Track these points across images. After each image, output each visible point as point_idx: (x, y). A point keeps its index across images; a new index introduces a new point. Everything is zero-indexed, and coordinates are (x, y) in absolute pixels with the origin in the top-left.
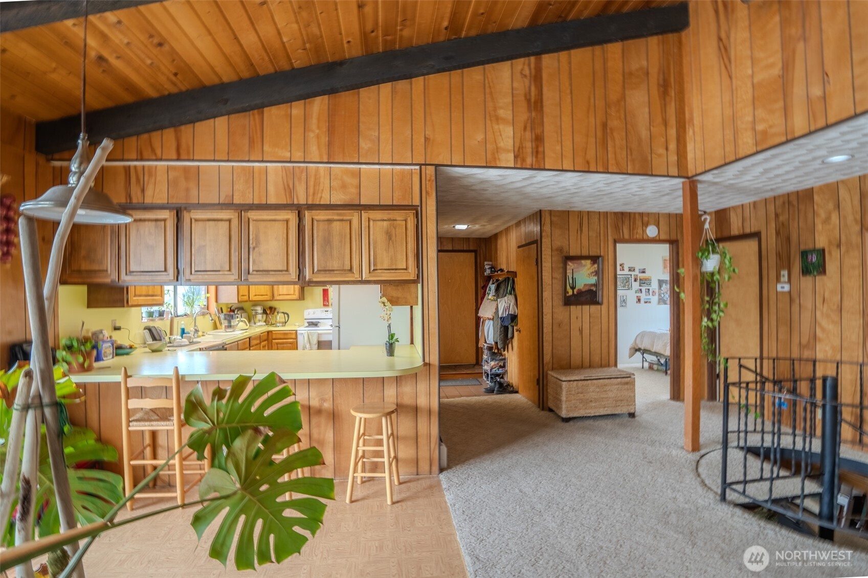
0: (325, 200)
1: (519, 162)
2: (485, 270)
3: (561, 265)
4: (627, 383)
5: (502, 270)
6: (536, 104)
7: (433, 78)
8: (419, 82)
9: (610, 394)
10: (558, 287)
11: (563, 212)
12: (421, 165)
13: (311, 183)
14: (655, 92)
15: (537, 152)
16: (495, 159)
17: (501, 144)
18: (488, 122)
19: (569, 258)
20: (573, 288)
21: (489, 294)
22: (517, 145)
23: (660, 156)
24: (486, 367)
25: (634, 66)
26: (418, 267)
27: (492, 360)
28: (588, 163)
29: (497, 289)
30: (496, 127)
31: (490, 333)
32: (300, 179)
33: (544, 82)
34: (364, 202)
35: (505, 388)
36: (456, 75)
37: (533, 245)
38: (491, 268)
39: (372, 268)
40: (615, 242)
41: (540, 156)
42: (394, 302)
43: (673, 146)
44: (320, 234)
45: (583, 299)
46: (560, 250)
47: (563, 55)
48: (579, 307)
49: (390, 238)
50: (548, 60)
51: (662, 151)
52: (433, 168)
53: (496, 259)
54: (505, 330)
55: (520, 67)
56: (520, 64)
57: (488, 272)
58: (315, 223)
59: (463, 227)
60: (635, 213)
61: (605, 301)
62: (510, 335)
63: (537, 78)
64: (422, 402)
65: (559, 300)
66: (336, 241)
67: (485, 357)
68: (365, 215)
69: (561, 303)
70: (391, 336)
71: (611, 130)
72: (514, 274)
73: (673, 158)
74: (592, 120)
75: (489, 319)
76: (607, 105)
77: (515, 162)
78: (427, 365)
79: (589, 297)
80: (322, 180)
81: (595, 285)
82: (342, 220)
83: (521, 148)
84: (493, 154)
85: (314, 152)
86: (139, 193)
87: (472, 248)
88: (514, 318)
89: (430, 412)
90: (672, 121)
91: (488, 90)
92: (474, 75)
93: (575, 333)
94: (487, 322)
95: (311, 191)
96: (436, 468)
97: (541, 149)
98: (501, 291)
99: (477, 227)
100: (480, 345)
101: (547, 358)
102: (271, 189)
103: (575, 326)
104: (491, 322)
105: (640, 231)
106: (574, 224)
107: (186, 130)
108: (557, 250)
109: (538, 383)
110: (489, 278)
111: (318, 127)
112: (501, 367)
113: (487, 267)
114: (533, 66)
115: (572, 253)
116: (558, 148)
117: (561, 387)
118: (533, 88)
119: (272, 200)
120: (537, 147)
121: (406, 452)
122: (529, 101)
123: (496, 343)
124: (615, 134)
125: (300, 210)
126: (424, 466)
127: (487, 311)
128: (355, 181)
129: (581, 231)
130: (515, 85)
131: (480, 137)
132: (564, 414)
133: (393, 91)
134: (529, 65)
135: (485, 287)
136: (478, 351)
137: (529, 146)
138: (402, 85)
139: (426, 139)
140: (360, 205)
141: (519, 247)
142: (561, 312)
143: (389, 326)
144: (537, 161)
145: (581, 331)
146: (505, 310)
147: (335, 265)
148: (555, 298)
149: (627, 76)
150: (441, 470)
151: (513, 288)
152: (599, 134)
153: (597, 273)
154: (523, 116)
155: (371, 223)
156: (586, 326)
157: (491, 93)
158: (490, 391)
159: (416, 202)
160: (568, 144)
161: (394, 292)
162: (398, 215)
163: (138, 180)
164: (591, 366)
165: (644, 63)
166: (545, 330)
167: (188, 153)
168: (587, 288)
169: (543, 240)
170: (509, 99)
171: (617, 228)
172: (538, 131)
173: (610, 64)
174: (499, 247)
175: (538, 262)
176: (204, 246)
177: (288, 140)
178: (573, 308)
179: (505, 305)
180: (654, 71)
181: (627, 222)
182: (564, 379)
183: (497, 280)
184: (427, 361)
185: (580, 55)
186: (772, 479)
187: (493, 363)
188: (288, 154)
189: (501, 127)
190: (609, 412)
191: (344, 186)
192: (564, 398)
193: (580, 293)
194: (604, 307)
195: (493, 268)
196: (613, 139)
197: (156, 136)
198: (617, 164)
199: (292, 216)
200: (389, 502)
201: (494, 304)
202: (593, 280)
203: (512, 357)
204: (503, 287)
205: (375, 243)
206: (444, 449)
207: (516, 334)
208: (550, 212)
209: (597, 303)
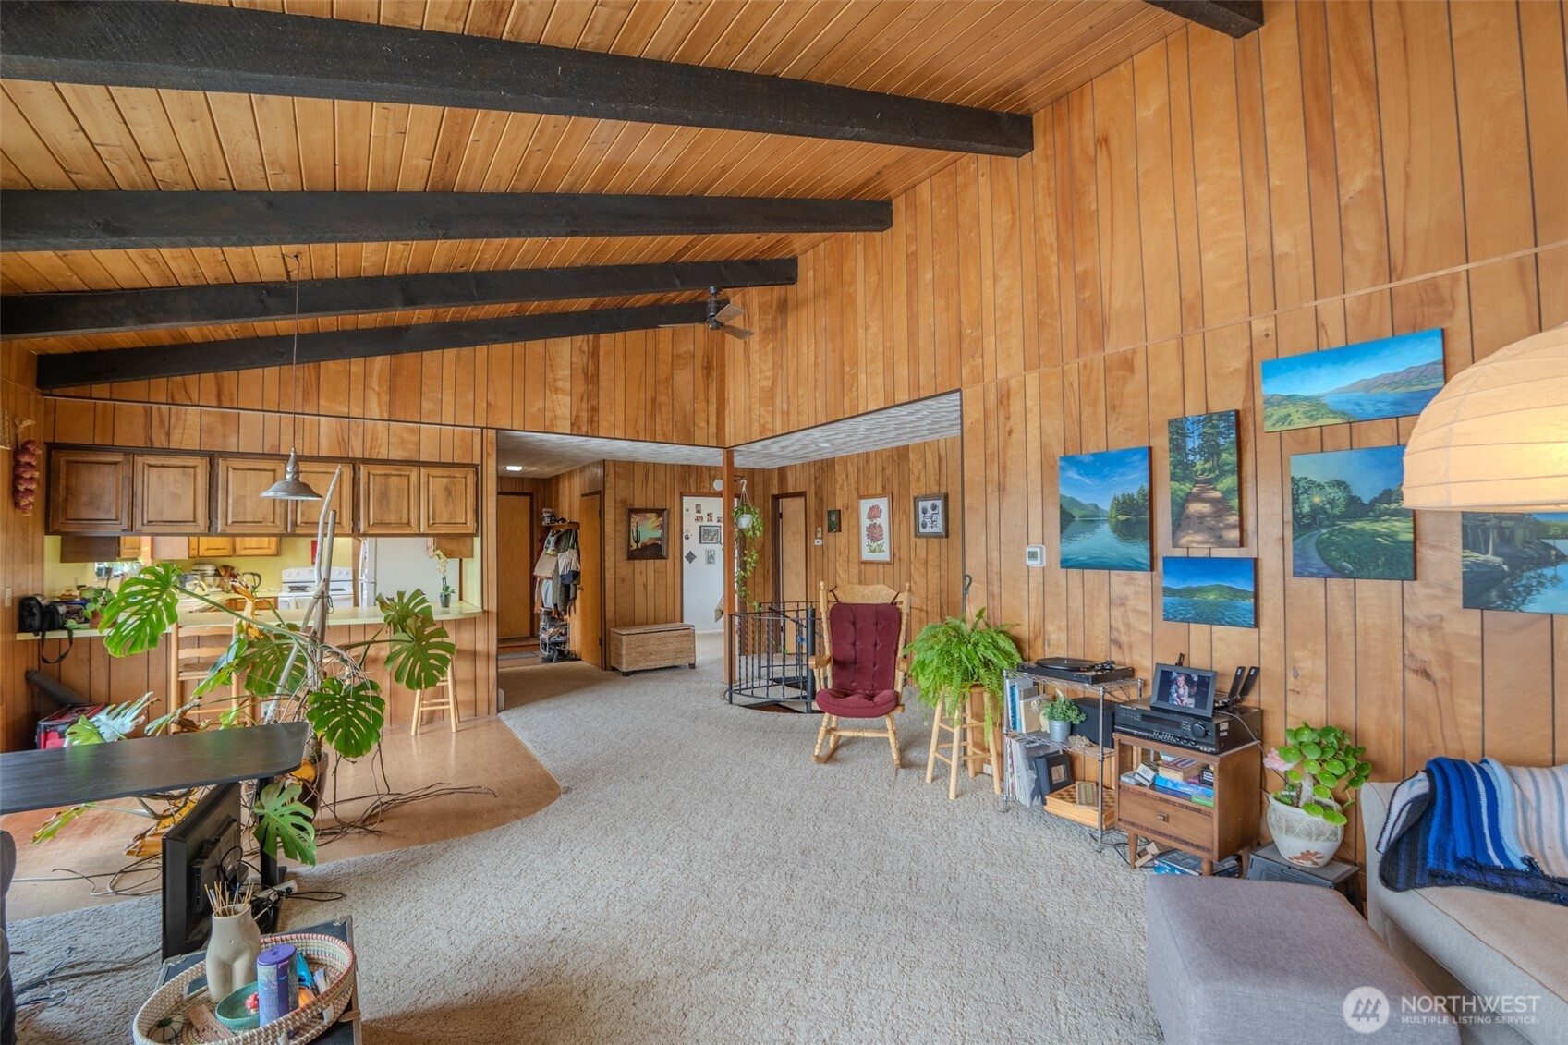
0: (383, 455)
1: (575, 428)
2: (543, 519)
3: (625, 518)
4: (686, 635)
5: (563, 520)
6: (592, 378)
7: (497, 348)
8: (482, 350)
9: (671, 646)
10: (622, 541)
11: (628, 462)
12: (482, 428)
13: (368, 438)
14: (699, 373)
15: (592, 422)
16: (553, 426)
17: (559, 413)
18: (548, 392)
19: (633, 511)
20: (637, 542)
21: (547, 548)
22: (574, 414)
23: (701, 428)
24: (544, 636)
25: (683, 349)
26: (477, 521)
27: (551, 626)
28: (638, 432)
29: (557, 543)
30: (555, 397)
31: (548, 595)
32: (356, 434)
33: (601, 359)
34: (423, 459)
35: (564, 656)
36: (518, 346)
37: (595, 494)
38: (551, 517)
39: (431, 522)
40: (682, 495)
41: (595, 425)
42: (449, 555)
43: (713, 420)
44: (377, 488)
45: (648, 553)
46: (624, 502)
47: (619, 335)
48: (644, 561)
49: (449, 494)
50: (605, 339)
51: (703, 424)
52: (494, 431)
53: (557, 506)
54: (567, 588)
55: (579, 344)
56: (580, 340)
57: (546, 521)
58: (372, 477)
59: (518, 469)
60: (702, 466)
61: (670, 555)
62: (572, 596)
63: (595, 354)
64: (481, 646)
65: (622, 555)
66: (393, 495)
67: (542, 623)
68: (424, 471)
69: (625, 557)
70: (446, 588)
71: (660, 404)
72: (577, 525)
73: (713, 430)
74: (643, 395)
75: (548, 578)
76: (657, 383)
77: (572, 430)
78: (486, 612)
79: (654, 551)
80: (380, 436)
81: (660, 539)
82: (400, 475)
83: (577, 417)
84: (551, 421)
85: (374, 410)
86: (163, 437)
87: (526, 491)
88: (576, 575)
89: (488, 656)
90: (714, 399)
91: (548, 363)
92: (536, 346)
93: (639, 589)
94: (545, 581)
95: (368, 445)
96: (494, 709)
97: (595, 419)
98: (563, 545)
99: (534, 468)
100: (536, 610)
101: (610, 615)
102: (324, 441)
103: (639, 581)
104: (551, 582)
105: (707, 485)
106: (639, 477)
107: (229, 376)
108: (620, 502)
109: (601, 644)
110: (548, 528)
111: (379, 386)
112: (561, 634)
113: (545, 515)
114: (591, 343)
115: (636, 506)
116: (612, 418)
117: (621, 641)
118: (590, 364)
119: (325, 452)
120: (592, 417)
121: (466, 694)
122: (586, 374)
123: (556, 605)
124: (663, 408)
125: (354, 463)
126: (482, 707)
127: (544, 569)
128: (415, 438)
129: (647, 483)
130: (574, 359)
131: (540, 404)
132: (624, 668)
133: (457, 357)
134: (588, 342)
135: (542, 540)
136: (534, 618)
137: (584, 415)
138: (466, 352)
139: (488, 404)
140: (419, 462)
141: (583, 496)
142: (625, 567)
143: (445, 578)
144: (592, 430)
145: (645, 586)
146: (566, 566)
147: (392, 518)
148: (618, 552)
149: (675, 357)
150: (499, 711)
151: (576, 541)
152: (649, 408)
153: (661, 527)
154: (581, 388)
155: (431, 479)
156: (651, 581)
157: (551, 366)
158: (549, 660)
159: (477, 460)
160: (620, 415)
161: (449, 546)
162: (458, 472)
163: (162, 423)
164: (656, 622)
165: (691, 347)
166: (607, 586)
167: (231, 400)
168: (652, 542)
169: (607, 491)
170: (568, 372)
171: (683, 481)
172: (594, 402)
173: (660, 346)
174: (560, 491)
175: (601, 514)
176: (244, 496)
177: (347, 396)
178: (637, 562)
179: (566, 560)
180: (699, 354)
181: (694, 476)
182: (624, 632)
183: (558, 532)
184: (486, 608)
185: (633, 335)
186: (768, 686)
187: (551, 630)
188: (346, 410)
189: (560, 396)
190: (669, 665)
191: (403, 442)
192: (624, 652)
193: (645, 547)
194: (669, 561)
195: (553, 517)
196: (661, 413)
197: (192, 380)
198: (664, 434)
199: (348, 471)
200: (454, 730)
201: (554, 559)
202: (658, 534)
203: (575, 622)
204: (564, 539)
205: (434, 498)
206: (502, 692)
207: (578, 592)
208: (615, 462)
209: (663, 558)
